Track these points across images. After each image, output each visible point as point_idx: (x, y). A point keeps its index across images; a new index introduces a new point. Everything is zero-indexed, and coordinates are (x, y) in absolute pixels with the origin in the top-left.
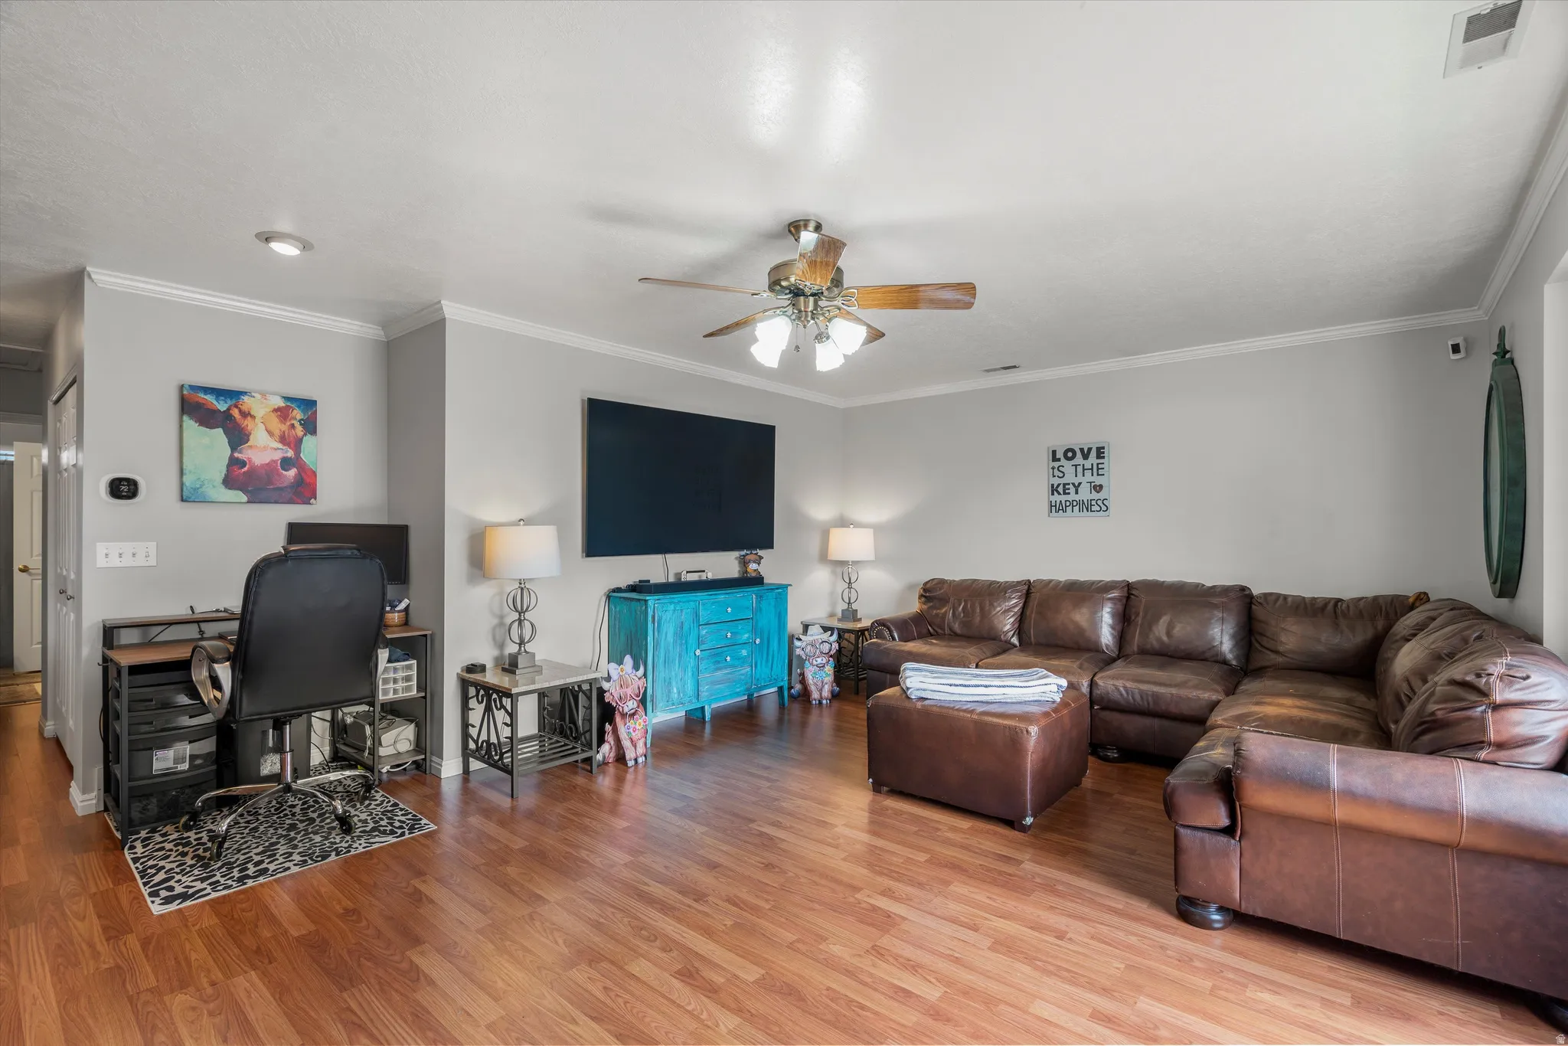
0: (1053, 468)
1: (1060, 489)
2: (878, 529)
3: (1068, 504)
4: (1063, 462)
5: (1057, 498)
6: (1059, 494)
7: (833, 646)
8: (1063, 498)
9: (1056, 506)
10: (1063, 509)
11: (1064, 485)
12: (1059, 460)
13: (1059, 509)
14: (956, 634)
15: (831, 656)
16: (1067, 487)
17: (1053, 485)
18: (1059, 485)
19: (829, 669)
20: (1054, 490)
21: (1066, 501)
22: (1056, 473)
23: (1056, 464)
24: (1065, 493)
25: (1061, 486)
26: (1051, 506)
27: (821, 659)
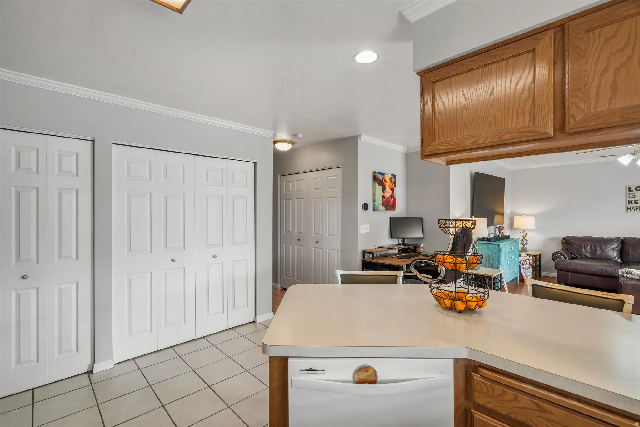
0: (629, 194)
1: (633, 202)
2: (537, 217)
3: (637, 208)
4: (635, 191)
5: (631, 205)
6: (632, 204)
7: (531, 262)
8: (635, 206)
9: (630, 209)
10: (634, 210)
11: (635, 201)
12: (633, 191)
13: (632, 210)
14: (588, 258)
15: (530, 265)
16: (637, 201)
17: (629, 201)
18: (632, 201)
19: (530, 270)
20: (629, 202)
21: (636, 207)
22: (631, 195)
23: (631, 193)
24: (635, 204)
25: (634, 201)
26: (628, 209)
27: (527, 266)
